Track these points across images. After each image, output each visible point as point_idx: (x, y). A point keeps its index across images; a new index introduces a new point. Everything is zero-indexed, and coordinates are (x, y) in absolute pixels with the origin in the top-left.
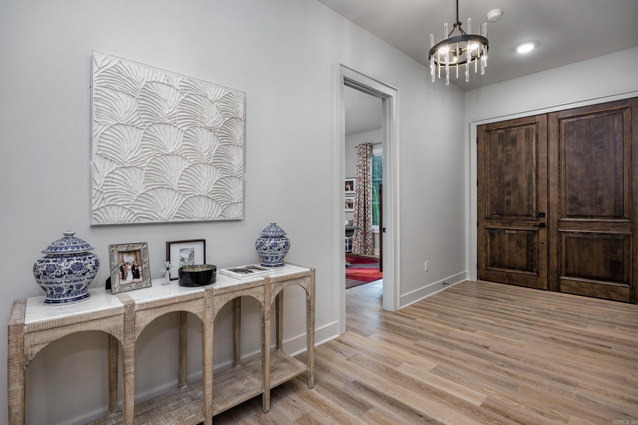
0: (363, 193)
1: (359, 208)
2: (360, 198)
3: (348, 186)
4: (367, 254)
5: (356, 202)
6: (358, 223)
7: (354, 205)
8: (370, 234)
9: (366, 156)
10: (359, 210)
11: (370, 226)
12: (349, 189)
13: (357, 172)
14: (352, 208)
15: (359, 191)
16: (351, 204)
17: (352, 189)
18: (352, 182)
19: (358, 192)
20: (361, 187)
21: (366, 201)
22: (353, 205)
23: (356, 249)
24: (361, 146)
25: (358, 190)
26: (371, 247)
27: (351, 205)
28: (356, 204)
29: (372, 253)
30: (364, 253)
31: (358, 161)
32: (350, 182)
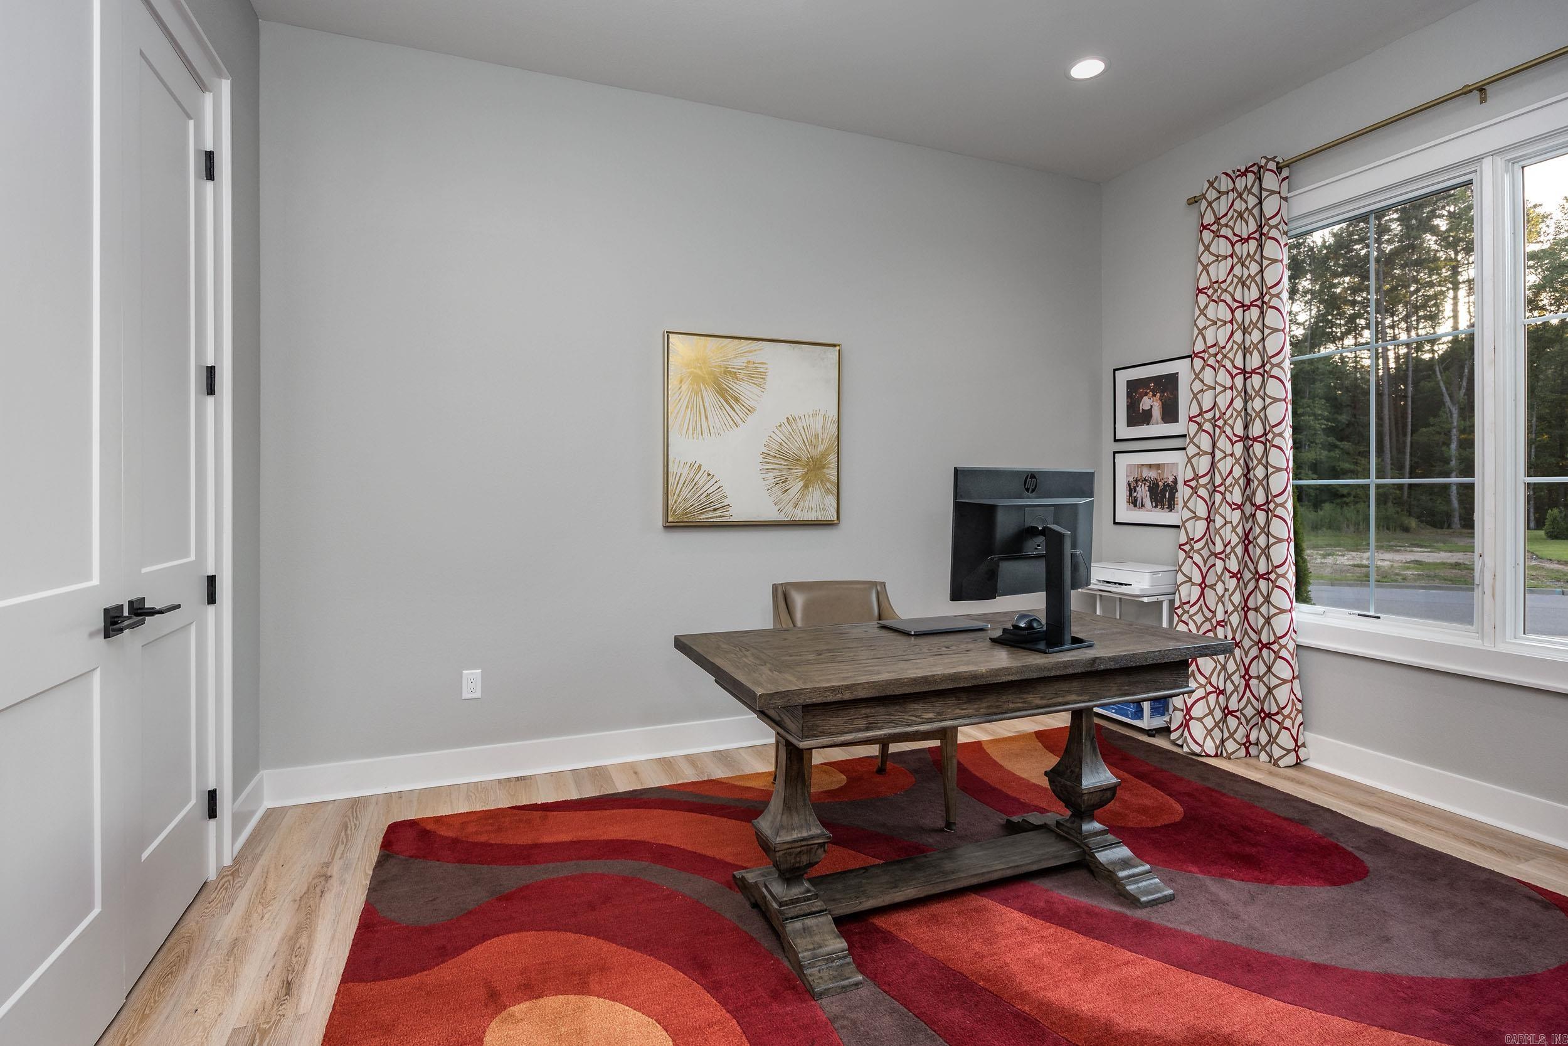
0: (1239, 429)
1: (1211, 508)
2: (1219, 455)
3: (1146, 403)
4: (1264, 757)
5: (1196, 477)
6: (1203, 586)
7: (1183, 492)
8: (1284, 653)
9: (1253, 227)
10: (1209, 520)
11: (1282, 611)
12: (1157, 413)
13: (1202, 322)
14: (1171, 508)
15: (1213, 421)
16: (1166, 485)
17: (1170, 414)
18: (1173, 379)
19: (1208, 426)
20: (1223, 401)
21: (1260, 472)
22: (1179, 495)
23: (1197, 729)
24: (1225, 184)
25: (1208, 416)
26: (1288, 723)
27: (1164, 491)
28: (1195, 490)
29: (1291, 759)
30: (1243, 752)
31: (1206, 268)
32: (1157, 379)
